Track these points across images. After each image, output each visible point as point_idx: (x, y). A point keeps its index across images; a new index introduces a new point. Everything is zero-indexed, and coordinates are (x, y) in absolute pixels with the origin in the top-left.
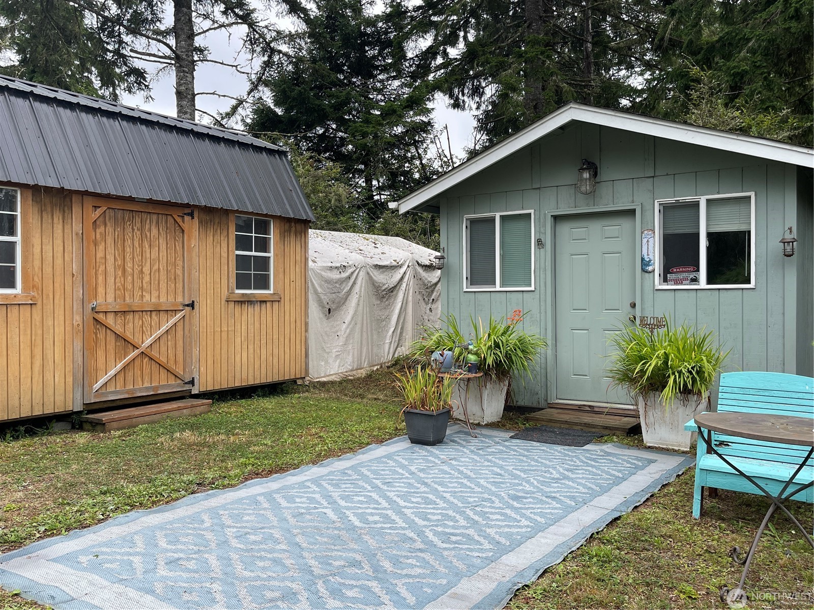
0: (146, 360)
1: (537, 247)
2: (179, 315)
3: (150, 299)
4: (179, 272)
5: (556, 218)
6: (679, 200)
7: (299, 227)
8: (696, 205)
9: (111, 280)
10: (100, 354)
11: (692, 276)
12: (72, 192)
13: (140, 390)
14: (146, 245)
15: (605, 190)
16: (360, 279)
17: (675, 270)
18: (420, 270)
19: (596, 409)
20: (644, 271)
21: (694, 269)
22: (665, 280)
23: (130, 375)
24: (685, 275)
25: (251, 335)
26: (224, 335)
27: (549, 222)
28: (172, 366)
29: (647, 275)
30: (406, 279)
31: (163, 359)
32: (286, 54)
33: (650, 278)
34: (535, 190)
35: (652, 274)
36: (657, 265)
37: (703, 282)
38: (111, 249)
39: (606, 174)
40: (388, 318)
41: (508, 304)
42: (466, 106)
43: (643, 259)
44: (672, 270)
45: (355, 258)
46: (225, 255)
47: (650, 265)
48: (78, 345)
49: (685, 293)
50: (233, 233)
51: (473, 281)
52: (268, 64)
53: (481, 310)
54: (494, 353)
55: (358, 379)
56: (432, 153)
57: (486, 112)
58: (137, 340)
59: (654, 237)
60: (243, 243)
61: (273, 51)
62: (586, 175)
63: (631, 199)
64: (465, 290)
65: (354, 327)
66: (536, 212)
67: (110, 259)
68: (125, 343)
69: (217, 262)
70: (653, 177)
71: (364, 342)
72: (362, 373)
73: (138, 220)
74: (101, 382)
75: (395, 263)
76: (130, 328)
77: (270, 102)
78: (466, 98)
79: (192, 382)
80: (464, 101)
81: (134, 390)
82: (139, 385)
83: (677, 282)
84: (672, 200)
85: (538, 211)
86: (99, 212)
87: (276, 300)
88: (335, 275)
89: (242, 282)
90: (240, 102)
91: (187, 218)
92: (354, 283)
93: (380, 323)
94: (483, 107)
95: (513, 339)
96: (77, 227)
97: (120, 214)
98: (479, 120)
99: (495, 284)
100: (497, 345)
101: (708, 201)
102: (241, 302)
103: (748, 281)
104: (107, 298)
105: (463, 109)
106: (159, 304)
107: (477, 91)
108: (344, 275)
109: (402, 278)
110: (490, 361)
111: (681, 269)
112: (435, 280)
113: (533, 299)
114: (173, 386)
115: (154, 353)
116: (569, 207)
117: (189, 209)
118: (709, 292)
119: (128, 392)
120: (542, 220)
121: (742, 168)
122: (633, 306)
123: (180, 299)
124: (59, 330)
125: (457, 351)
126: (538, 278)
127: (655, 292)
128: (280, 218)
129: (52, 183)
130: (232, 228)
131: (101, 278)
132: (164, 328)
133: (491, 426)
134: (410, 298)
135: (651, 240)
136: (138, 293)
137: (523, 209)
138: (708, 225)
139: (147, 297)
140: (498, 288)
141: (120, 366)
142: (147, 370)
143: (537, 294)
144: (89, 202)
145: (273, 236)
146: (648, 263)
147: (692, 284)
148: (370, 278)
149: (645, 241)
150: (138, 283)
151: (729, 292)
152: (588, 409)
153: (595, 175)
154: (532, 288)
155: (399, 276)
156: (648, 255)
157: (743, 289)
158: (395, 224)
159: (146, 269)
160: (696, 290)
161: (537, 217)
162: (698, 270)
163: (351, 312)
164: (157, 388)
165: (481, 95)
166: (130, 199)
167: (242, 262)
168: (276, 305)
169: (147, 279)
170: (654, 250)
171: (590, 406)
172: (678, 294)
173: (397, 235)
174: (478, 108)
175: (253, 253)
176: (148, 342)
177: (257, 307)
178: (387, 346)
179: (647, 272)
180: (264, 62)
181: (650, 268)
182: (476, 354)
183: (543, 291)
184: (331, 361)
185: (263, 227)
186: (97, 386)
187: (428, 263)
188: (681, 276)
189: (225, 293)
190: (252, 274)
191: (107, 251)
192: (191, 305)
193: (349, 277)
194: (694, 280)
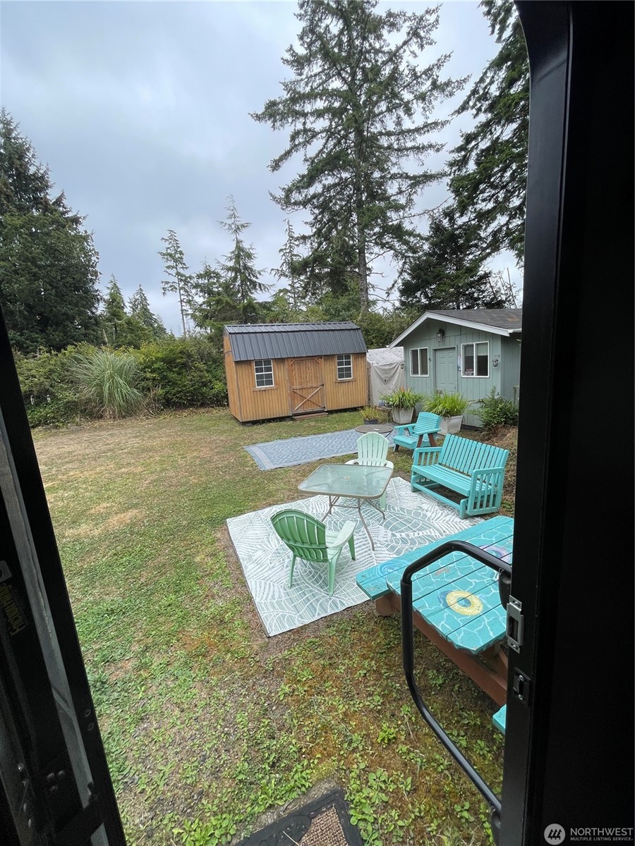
0: (309, 402)
1: (429, 361)
2: (319, 388)
3: (309, 384)
4: (318, 375)
5: (435, 350)
6: (468, 344)
7: (362, 355)
8: (473, 345)
9: (297, 380)
10: (296, 400)
12: (284, 358)
14: (307, 369)
15: (447, 340)
20: (458, 370)
22: (464, 374)
23: (305, 406)
24: (470, 372)
25: (345, 392)
26: (335, 393)
27: (432, 352)
28: (318, 403)
31: (315, 402)
33: (460, 373)
34: (426, 341)
35: (460, 371)
36: (462, 368)
37: (475, 375)
41: (422, 381)
43: (458, 366)
44: (466, 370)
46: (334, 368)
47: (460, 368)
48: (290, 398)
49: (470, 379)
50: (336, 361)
53: (416, 383)
58: (306, 396)
59: (461, 358)
60: (341, 364)
62: (440, 335)
63: (454, 344)
64: (411, 376)
67: (297, 374)
68: (303, 397)
69: (331, 371)
70: (458, 337)
73: (304, 362)
74: (297, 408)
76: (304, 393)
79: (324, 408)
82: (307, 409)
83: (468, 375)
84: (466, 344)
85: (429, 348)
86: (293, 362)
87: (354, 380)
88: (387, 367)
89: (341, 376)
90: (396, 282)
91: (320, 359)
96: (286, 367)
97: (299, 362)
101: (476, 344)
102: (341, 382)
103: (487, 375)
104: (296, 386)
106: (312, 386)
111: (469, 370)
113: (429, 380)
114: (319, 409)
115: (312, 400)
116: (437, 346)
117: (320, 357)
118: (477, 379)
119: (304, 411)
123: (319, 384)
124: (284, 395)
126: (430, 372)
127: (461, 378)
128: (354, 353)
129: (279, 357)
130: (336, 359)
131: (295, 380)
132: (315, 392)
136: (306, 383)
137: (425, 347)
138: (476, 353)
140: (419, 376)
141: (301, 404)
142: (310, 405)
144: (290, 360)
145: (352, 360)
147: (472, 376)
149: (458, 359)
150: (305, 381)
151: (482, 379)
153: (444, 334)
154: (429, 376)
156: (459, 364)
157: (486, 378)
159: (308, 376)
160: (473, 378)
161: (429, 350)
162: (473, 370)
164: (313, 409)
166: (301, 357)
167: (341, 369)
168: (354, 382)
169: (308, 379)
170: (461, 363)
172: (468, 379)
175: (345, 366)
176: (309, 397)
177: (346, 384)
180: (403, 263)
183: (431, 377)
185: (348, 357)
186: (295, 409)
189: (335, 380)
190: (344, 373)
191: (296, 372)
192: (323, 385)
193: (394, 367)
194: (473, 374)
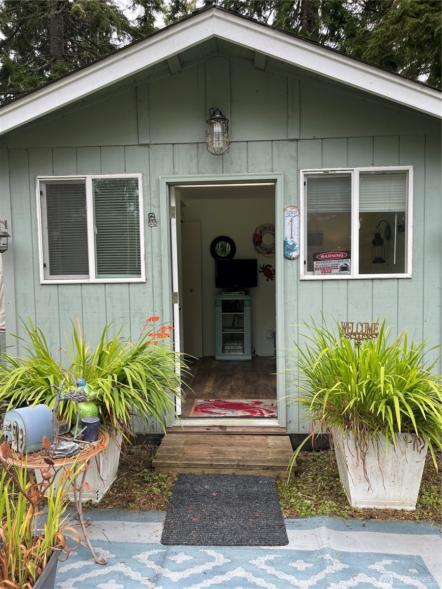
1: (147, 224)
6: (327, 171)
8: (347, 179)
11: (342, 263)
15: (237, 154)
17: (322, 257)
19: (228, 430)
20: (286, 257)
21: (344, 255)
22: (310, 268)
24: (333, 262)
27: (163, 191)
29: (289, 262)
33: (292, 266)
34: (142, 148)
35: (295, 262)
36: (302, 250)
39: (236, 136)
41: (108, 300)
43: (285, 243)
44: (320, 257)
47: (294, 251)
49: (334, 284)
51: (55, 268)
53: (68, 310)
54: (125, 396)
59: (299, 216)
63: (269, 167)
64: (43, 281)
66: (145, 178)
70: (297, 140)
83: (325, 271)
84: (319, 170)
85: (148, 176)
99: (86, 272)
101: (362, 174)
111: (330, 256)
113: (144, 293)
116: (189, 173)
118: (362, 283)
120: (153, 189)
121: (399, 136)
126: (150, 266)
127: (299, 283)
135: (296, 220)
137: (125, 171)
138: (360, 203)
143: (148, 288)
146: (292, 248)
147: (342, 274)
149: (288, 219)
151: (384, 282)
152: (217, 430)
154: (142, 279)
156: (292, 238)
157: (398, 279)
160: (348, 280)
161: (146, 184)
162: (349, 257)
170: (299, 232)
171: (221, 427)
172: (326, 284)
179: (290, 259)
181: (294, 254)
183: (157, 283)
188: (329, 264)
194: (345, 269)
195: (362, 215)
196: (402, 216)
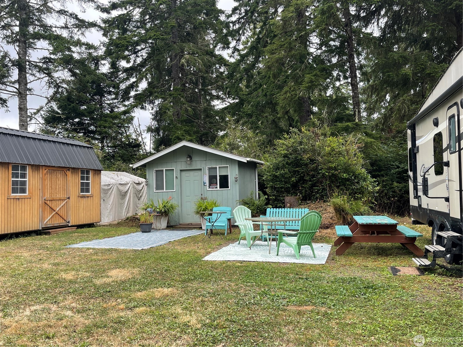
0: (57, 215)
1: (176, 179)
2: (66, 201)
3: (58, 196)
4: (66, 188)
5: (181, 170)
7: (98, 172)
8: (216, 168)
9: (49, 191)
10: (46, 213)
12: (40, 165)
13: (56, 224)
14: (57, 180)
15: (194, 163)
16: (114, 189)
18: (135, 185)
19: (193, 224)
20: (204, 185)
21: (216, 185)
23: (53, 219)
25: (85, 208)
26: (77, 207)
27: (179, 171)
28: (63, 217)
30: (130, 189)
31: (61, 215)
32: (65, 88)
34: (175, 163)
35: (206, 186)
36: (207, 184)
37: (218, 188)
38: (49, 182)
39: (193, 159)
40: (124, 203)
41: (168, 195)
42: (147, 108)
44: (211, 185)
45: (112, 181)
46: (77, 182)
48: (40, 210)
50: (80, 175)
51: (157, 189)
52: (56, 93)
53: (160, 197)
54: (164, 208)
55: (115, 224)
56: (131, 130)
57: (157, 112)
58: (55, 209)
60: (82, 178)
61: (59, 87)
62: (189, 159)
63: (200, 166)
64: (155, 191)
65: (113, 206)
66: (175, 169)
67: (48, 184)
68: (52, 209)
69: (75, 185)
70: (206, 160)
71: (116, 212)
72: (116, 222)
73: (55, 172)
74: (46, 221)
75: (126, 183)
76: (53, 205)
77: (55, 108)
78: (146, 105)
79: (69, 222)
80: (145, 106)
81: (54, 224)
82: (55, 223)
83: (212, 188)
84: (211, 167)
86: (46, 171)
87: (91, 196)
88: (106, 188)
89: (82, 191)
91: (68, 171)
92: (113, 190)
93: (121, 205)
94: (155, 109)
95: (169, 205)
96: (41, 175)
97: (51, 171)
98: (153, 115)
99: (163, 189)
100: (165, 206)
101: (219, 167)
102: (82, 197)
103: (228, 187)
104: (47, 196)
105: (146, 110)
106: (61, 198)
107: (152, 102)
108: (109, 187)
109: (129, 188)
110: (163, 210)
112: (141, 189)
113: (175, 193)
114: (64, 223)
115: (59, 213)
116: (184, 168)
117: (68, 169)
118: (220, 191)
119: (53, 224)
120: (177, 171)
121: (226, 159)
122: (202, 195)
123: (66, 196)
124: (36, 206)
125: (154, 208)
126: (176, 188)
127: (207, 191)
128: (93, 170)
129: (35, 163)
130: (80, 173)
131: (46, 190)
132: (62, 205)
133: (164, 229)
134: (132, 195)
135: (206, 177)
136: (55, 194)
137: (171, 167)
138: (219, 173)
139: (57, 196)
140: (165, 191)
141: (51, 216)
142: (57, 218)
144: (44, 168)
145: (91, 175)
146: (205, 183)
148: (118, 188)
149: (204, 177)
150: (55, 192)
151: (224, 190)
153: (191, 159)
154: (175, 191)
155: (128, 187)
156: (205, 181)
157: (227, 190)
158: (122, 166)
159: (57, 187)
163: (112, 200)
164: (59, 224)
165: (153, 103)
166: (54, 167)
167: (82, 184)
168: (91, 198)
169: (57, 190)
170: (207, 180)
173: (123, 171)
174: (152, 109)
175: (85, 181)
176: (58, 209)
177: (86, 198)
178: (124, 213)
180: (55, 91)
182: (159, 209)
183: (178, 191)
184: (105, 218)
185: (88, 173)
186: (45, 222)
187: (138, 182)
188: (213, 186)
189: (77, 194)
190: (85, 188)
191: (48, 182)
192: (69, 198)
193: (111, 188)
194: (216, 188)
195: (220, 176)
196: (228, 175)
